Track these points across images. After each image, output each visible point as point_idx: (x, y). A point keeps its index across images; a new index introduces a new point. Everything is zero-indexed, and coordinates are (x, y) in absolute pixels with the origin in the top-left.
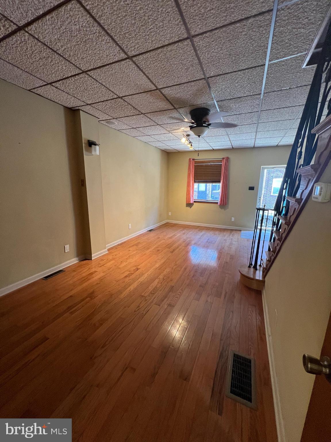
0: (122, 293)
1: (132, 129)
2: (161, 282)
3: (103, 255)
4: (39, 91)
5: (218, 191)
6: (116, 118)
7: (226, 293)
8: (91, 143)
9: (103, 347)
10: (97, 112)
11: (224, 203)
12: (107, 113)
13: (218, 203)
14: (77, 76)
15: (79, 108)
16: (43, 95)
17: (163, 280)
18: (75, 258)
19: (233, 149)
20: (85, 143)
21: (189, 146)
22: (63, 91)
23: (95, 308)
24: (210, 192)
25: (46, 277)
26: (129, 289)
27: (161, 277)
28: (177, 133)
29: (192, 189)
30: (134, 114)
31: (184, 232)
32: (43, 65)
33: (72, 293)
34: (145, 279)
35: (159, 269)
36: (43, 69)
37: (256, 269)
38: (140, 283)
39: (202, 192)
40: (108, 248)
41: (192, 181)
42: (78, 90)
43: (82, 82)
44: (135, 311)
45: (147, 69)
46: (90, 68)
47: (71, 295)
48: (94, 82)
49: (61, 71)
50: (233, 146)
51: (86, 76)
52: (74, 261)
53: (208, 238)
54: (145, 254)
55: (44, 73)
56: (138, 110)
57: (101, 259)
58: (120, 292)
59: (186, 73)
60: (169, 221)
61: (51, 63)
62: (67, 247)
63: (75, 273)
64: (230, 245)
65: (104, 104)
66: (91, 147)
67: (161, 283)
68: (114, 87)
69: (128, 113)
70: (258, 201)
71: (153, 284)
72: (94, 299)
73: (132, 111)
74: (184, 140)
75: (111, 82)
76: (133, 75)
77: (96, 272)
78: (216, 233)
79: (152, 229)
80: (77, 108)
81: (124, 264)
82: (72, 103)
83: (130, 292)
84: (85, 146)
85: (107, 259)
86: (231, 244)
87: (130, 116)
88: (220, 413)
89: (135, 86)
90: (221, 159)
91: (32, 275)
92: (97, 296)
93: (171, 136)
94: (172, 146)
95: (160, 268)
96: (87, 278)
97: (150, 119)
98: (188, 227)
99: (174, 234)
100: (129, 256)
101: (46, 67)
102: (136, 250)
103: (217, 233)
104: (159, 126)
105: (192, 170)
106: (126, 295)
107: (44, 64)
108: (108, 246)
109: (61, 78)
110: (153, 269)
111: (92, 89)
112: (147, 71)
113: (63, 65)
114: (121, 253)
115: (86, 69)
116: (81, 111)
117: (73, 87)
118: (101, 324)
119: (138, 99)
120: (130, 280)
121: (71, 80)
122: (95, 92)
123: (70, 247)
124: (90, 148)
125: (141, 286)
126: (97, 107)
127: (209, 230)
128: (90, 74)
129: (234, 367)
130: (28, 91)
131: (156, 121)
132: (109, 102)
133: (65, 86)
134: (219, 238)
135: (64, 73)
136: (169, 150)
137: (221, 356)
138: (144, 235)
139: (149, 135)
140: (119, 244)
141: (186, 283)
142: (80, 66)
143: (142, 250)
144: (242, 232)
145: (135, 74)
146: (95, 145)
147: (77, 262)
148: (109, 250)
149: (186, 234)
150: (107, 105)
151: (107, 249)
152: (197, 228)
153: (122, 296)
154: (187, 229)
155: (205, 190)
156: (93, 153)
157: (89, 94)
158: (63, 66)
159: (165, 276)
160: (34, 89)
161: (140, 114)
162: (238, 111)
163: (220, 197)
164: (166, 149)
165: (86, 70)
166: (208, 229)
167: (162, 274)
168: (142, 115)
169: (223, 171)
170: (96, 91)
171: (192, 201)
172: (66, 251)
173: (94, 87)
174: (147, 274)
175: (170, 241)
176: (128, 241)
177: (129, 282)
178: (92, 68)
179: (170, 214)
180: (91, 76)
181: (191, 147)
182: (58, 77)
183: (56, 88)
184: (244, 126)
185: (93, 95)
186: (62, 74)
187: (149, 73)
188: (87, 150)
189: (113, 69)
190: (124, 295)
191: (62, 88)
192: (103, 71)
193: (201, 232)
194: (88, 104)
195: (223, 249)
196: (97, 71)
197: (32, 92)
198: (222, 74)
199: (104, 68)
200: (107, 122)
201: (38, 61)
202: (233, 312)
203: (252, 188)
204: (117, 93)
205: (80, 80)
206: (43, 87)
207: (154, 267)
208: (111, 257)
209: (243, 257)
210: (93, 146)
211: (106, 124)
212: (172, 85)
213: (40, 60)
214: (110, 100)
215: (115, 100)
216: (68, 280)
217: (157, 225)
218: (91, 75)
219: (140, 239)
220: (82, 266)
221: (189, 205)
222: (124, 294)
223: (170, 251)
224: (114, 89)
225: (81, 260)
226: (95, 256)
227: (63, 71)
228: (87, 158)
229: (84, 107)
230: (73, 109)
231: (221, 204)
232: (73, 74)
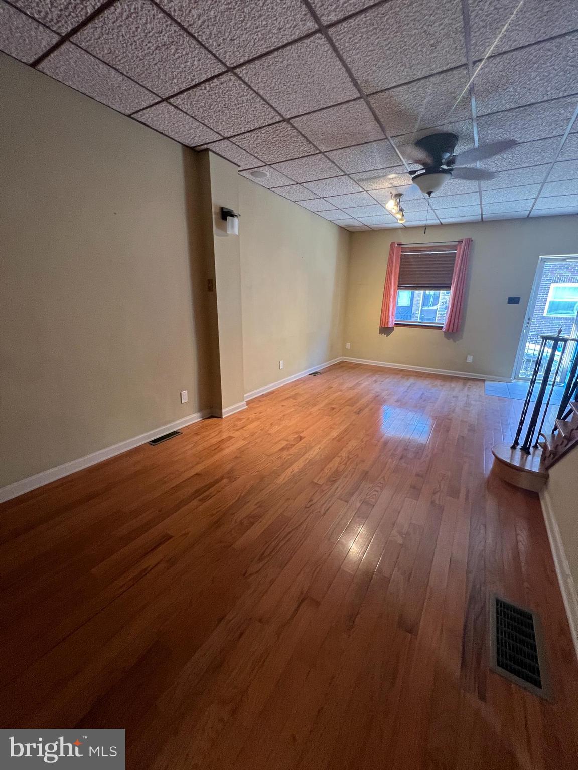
0: (279, 476)
1: (294, 186)
2: (345, 462)
3: (239, 411)
4: (145, 116)
5: (435, 308)
6: (269, 165)
7: (468, 492)
8: (225, 212)
9: (260, 560)
10: (237, 153)
11: (455, 327)
12: (256, 155)
13: (442, 327)
14: (215, 80)
15: (208, 148)
16: (150, 123)
17: (348, 461)
18: (196, 412)
19: (482, 223)
20: (215, 214)
21: (399, 216)
22: (186, 113)
23: (238, 496)
24: (420, 309)
25: (155, 441)
26: (290, 470)
27: (344, 454)
28: (377, 191)
29: (394, 301)
30: (306, 155)
31: (374, 379)
32: (160, 60)
33: (199, 469)
34: (315, 456)
35: (339, 441)
36: (159, 69)
37: (529, 453)
38: (308, 461)
39: (404, 308)
40: (247, 400)
41: (395, 285)
42: (213, 109)
43: (222, 92)
44: (306, 508)
45: (351, 52)
46: (242, 61)
47: (196, 471)
48: (244, 90)
49: (189, 71)
50: (484, 216)
51: (232, 77)
52: (193, 418)
53: (422, 392)
54: (310, 414)
55: (159, 77)
56: (314, 146)
57: (237, 417)
58: (276, 474)
59: (430, 53)
60: (348, 359)
61: (174, 55)
62: (185, 393)
63: (199, 437)
64: (466, 406)
65: (253, 135)
66: (226, 219)
67: (346, 464)
68: (280, 99)
69: (295, 152)
70: (525, 325)
71: (331, 465)
72: (234, 481)
73: (302, 148)
74: (391, 205)
75: (275, 88)
76: (320, 69)
77: (231, 438)
78: (435, 384)
79: (316, 371)
80: (205, 147)
81: (276, 428)
82: (197, 137)
83: (293, 474)
84: (215, 218)
85: (247, 418)
86: (467, 404)
87: (295, 159)
88: (482, 698)
89: (319, 93)
90: (456, 243)
91: (134, 436)
92: (239, 477)
93: (364, 199)
94: (360, 219)
95: (339, 439)
96: (218, 447)
97: (334, 163)
98: (382, 372)
99: (357, 382)
100: (282, 415)
101: (164, 64)
102: (294, 405)
103: (438, 383)
104: (346, 177)
105: (396, 265)
106: (287, 479)
107: (162, 57)
108: (247, 397)
109: (187, 87)
110: (328, 439)
111: (238, 106)
112: (350, 57)
113: (194, 57)
114: (268, 409)
115: (235, 62)
116: (210, 153)
117: (205, 104)
118: (253, 524)
119: (320, 120)
120: (291, 455)
121: (203, 88)
122: (242, 111)
123: (188, 395)
124: (224, 221)
125: (311, 467)
126: (239, 142)
127: (421, 377)
128: (241, 73)
129: (500, 623)
130: (127, 118)
131: (343, 168)
132: (263, 132)
133: (191, 103)
134: (442, 393)
135: (194, 76)
136: (354, 226)
137: (472, 599)
138: (304, 382)
139: (323, 198)
140: (263, 394)
141: (389, 468)
142: (225, 58)
143: (304, 406)
144: (487, 383)
145: (326, 65)
146: (233, 216)
147: (200, 419)
148: (248, 403)
149: (379, 383)
150: (259, 138)
151: (245, 400)
152: (397, 374)
153: (281, 480)
154: (379, 373)
155: (409, 305)
156: (229, 232)
157: (231, 117)
158: (194, 60)
159: (350, 453)
160: (137, 112)
161: (317, 154)
162: (519, 136)
163: (448, 316)
164: (349, 226)
165: (235, 64)
166: (419, 375)
167: (344, 449)
168: (320, 156)
169: (459, 265)
170: (245, 109)
171: (392, 323)
172: (183, 401)
173: (243, 101)
174: (319, 447)
175: (351, 394)
176: (278, 390)
177: (288, 459)
178: (246, 58)
179: (348, 346)
180: (240, 78)
181: (401, 219)
182: (182, 84)
183: (176, 107)
184: (521, 171)
185: (237, 119)
186: (189, 78)
187: (353, 62)
188: (218, 226)
189: (284, 58)
190: (284, 479)
191: (186, 107)
192: (265, 64)
193: (408, 379)
194: (224, 139)
195: (453, 411)
196: (254, 66)
197: (133, 118)
198: (509, 51)
199: (269, 57)
200: (252, 174)
201: (152, 54)
202: (485, 526)
203: (513, 301)
204: (283, 109)
205: (220, 88)
206: (153, 108)
207: (329, 437)
208: (252, 416)
209: (495, 429)
210: (229, 218)
211: (251, 177)
212: (395, 84)
213: (157, 51)
214: (267, 126)
215: (274, 126)
216: (187, 448)
217: (325, 365)
218: (241, 75)
219: (298, 388)
220: (209, 428)
221: (386, 330)
222: (284, 477)
223: (355, 410)
224: (278, 102)
225: (206, 417)
226: (227, 410)
227: (193, 70)
228: (218, 239)
229: (217, 145)
230: (197, 149)
231: (448, 330)
232: (210, 76)
